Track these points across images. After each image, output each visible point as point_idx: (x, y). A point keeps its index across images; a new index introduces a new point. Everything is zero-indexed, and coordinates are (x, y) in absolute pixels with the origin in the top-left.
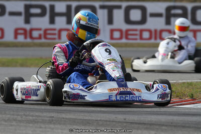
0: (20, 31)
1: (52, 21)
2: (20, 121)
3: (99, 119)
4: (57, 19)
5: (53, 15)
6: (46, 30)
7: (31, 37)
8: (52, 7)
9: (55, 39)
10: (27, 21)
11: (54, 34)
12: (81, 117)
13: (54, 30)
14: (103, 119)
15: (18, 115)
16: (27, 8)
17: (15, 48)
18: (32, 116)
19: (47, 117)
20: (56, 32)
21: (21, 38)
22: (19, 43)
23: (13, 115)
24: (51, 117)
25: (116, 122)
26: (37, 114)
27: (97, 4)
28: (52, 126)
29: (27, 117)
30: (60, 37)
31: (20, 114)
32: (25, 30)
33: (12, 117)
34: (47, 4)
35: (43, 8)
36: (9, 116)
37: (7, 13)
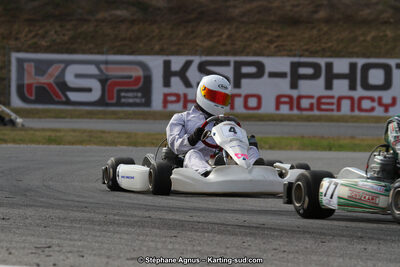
0: (283, 99)
1: (329, 86)
4: (336, 83)
5: (331, 78)
6: (320, 98)
7: (299, 108)
8: (329, 66)
9: (332, 110)
10: (294, 86)
11: (332, 104)
13: (332, 97)
16: (295, 66)
17: (271, 123)
20: (335, 101)
21: (285, 109)
22: (283, 115)
27: (392, 62)
30: (339, 109)
32: (290, 97)
34: (322, 62)
35: (316, 67)
37: (266, 74)
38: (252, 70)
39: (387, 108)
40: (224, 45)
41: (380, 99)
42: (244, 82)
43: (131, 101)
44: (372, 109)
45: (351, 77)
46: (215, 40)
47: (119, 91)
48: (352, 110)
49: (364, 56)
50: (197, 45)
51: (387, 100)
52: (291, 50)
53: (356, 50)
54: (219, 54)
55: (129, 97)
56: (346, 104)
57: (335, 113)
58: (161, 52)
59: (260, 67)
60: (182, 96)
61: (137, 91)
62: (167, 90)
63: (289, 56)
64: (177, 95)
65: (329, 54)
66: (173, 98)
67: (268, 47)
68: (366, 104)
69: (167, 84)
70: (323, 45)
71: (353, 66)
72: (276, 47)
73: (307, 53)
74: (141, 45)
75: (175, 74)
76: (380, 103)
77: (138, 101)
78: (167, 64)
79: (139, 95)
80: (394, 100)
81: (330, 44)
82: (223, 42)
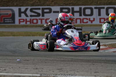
2: (58, 61)
3: (94, 59)
4: (75, 14)
5: (73, 12)
8: (73, 9)
12: (85, 59)
14: (95, 59)
15: (57, 58)
18: (63, 58)
19: (70, 59)
20: (75, 20)
23: (55, 58)
24: (72, 59)
25: (102, 60)
26: (65, 57)
27: (93, 7)
28: (72, 63)
29: (61, 59)
30: (76, 22)
31: (58, 57)
33: (54, 59)
34: (70, 7)
35: (68, 9)
36: (52, 58)
37: (52, 12)
38: (48, 11)
39: (92, 22)
40: (37, 3)
41: (90, 19)
42: (45, 14)
43: (8, 22)
44: (87, 22)
45: (80, 12)
46: (34, 1)
47: (4, 19)
48: (81, 23)
49: (83, 5)
50: (28, 3)
51: (92, 19)
52: (59, 4)
53: (80, 3)
54: (36, 6)
55: (8, 21)
56: (78, 21)
57: (75, 24)
58: (17, 6)
59: (50, 9)
60: (25, 20)
61: (10, 18)
62: (20, 18)
63: (59, 6)
64: (24, 20)
65: (71, 5)
66: (22, 21)
67: (52, 3)
68: (85, 21)
69: (20, 16)
70: (70, 2)
71: (80, 9)
72: (54, 3)
73: (64, 5)
74: (10, 3)
75: (23, 12)
76: (90, 20)
77: (10, 22)
78: (20, 9)
79: (11, 20)
80: (94, 19)
81: (71, 2)
82: (37, 2)
